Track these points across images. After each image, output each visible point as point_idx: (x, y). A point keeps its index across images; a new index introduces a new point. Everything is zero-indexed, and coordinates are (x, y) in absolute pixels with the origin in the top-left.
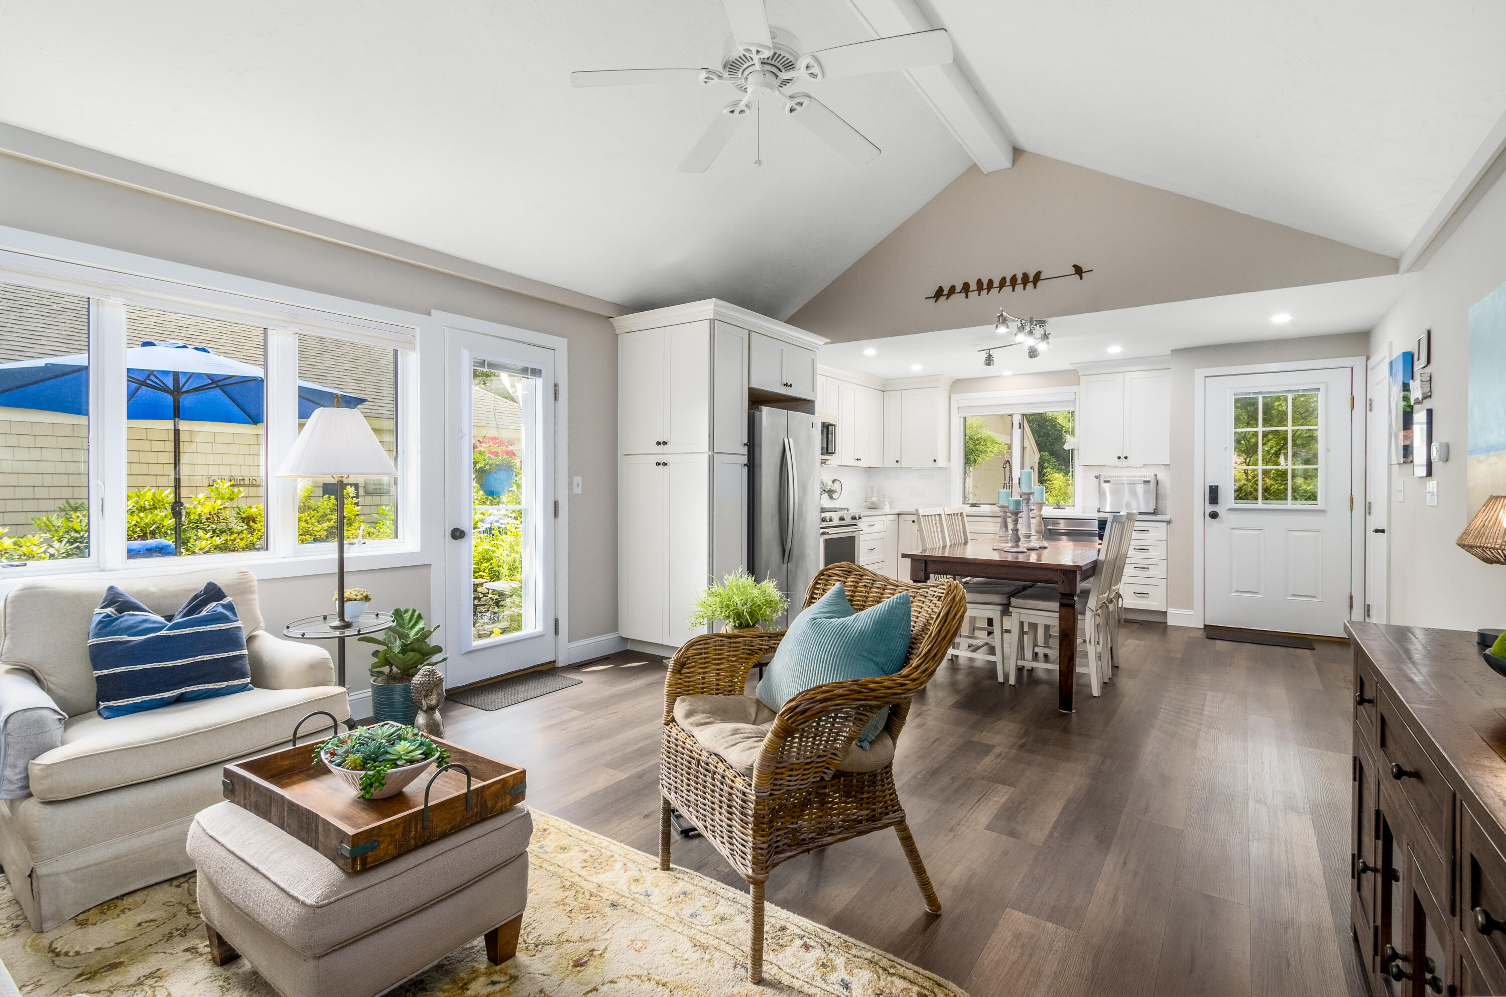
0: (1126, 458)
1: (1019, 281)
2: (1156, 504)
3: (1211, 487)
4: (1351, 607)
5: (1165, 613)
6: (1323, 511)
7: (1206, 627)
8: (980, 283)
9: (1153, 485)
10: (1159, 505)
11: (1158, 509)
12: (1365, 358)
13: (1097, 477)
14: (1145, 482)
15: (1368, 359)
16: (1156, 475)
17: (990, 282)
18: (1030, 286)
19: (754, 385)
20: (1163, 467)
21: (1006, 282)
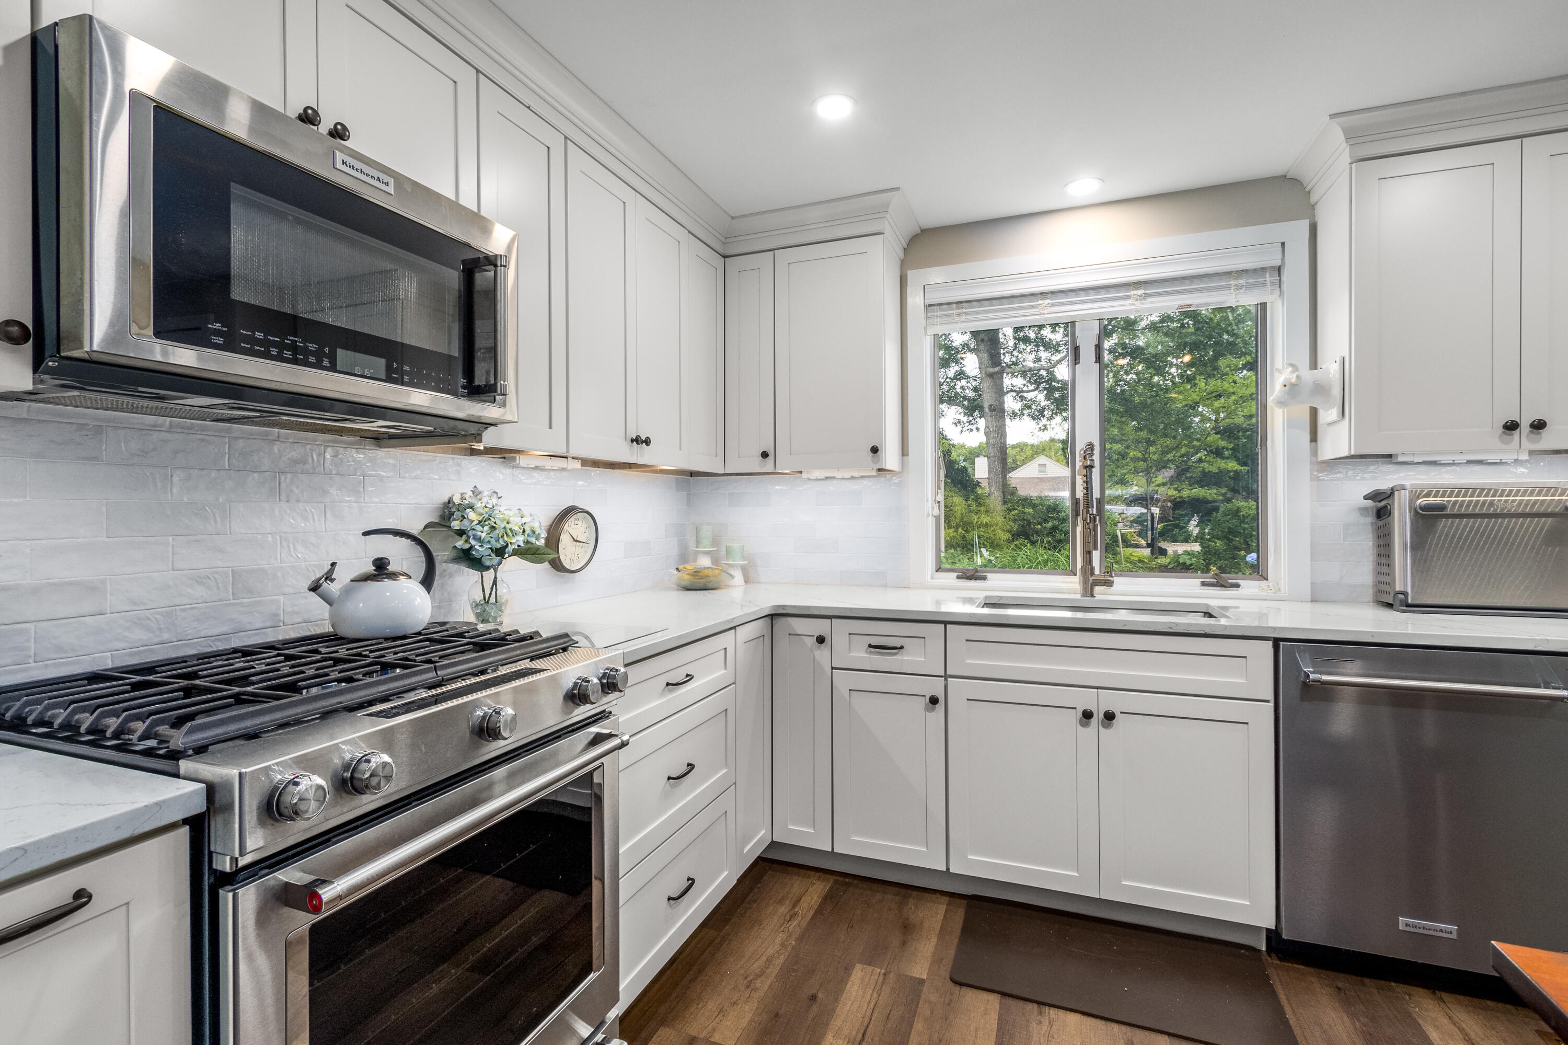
0: (1539, 426)
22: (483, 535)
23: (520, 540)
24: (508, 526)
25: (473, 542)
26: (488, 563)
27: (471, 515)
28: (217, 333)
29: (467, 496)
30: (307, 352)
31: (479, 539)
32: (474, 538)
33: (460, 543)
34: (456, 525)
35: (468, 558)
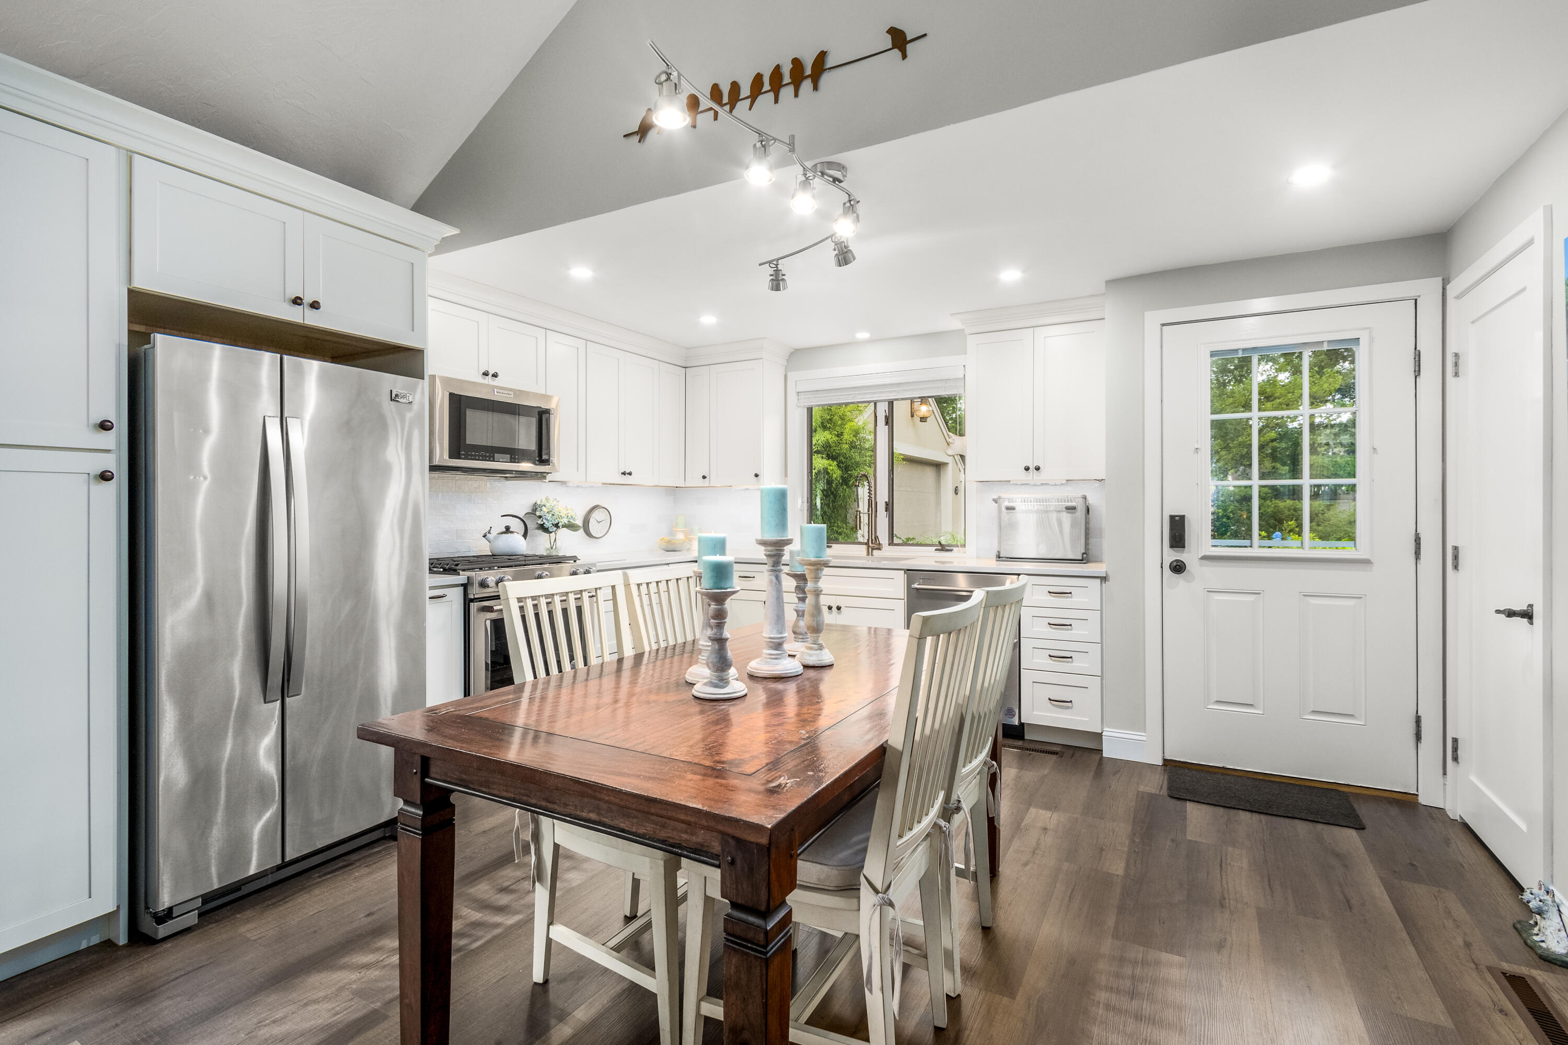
0: (1038, 469)
1: (787, 79)
2: (1087, 544)
3: (1172, 518)
4: (1418, 737)
5: (1098, 736)
6: (1367, 562)
7: (1167, 762)
8: (716, 93)
9: (1081, 512)
10: (1090, 547)
11: (1090, 552)
12: (1438, 281)
13: (995, 501)
14: (1068, 508)
15: (1445, 282)
16: (1085, 498)
17: (735, 87)
18: (807, 85)
19: (142, 283)
20: (1097, 484)
21: (762, 85)
22: (549, 518)
23: (565, 521)
24: (560, 514)
25: (544, 521)
26: (551, 530)
27: (544, 509)
28: (463, 455)
29: (543, 501)
30: (486, 456)
31: (547, 520)
32: (545, 519)
33: (540, 522)
34: (538, 513)
35: (542, 528)
